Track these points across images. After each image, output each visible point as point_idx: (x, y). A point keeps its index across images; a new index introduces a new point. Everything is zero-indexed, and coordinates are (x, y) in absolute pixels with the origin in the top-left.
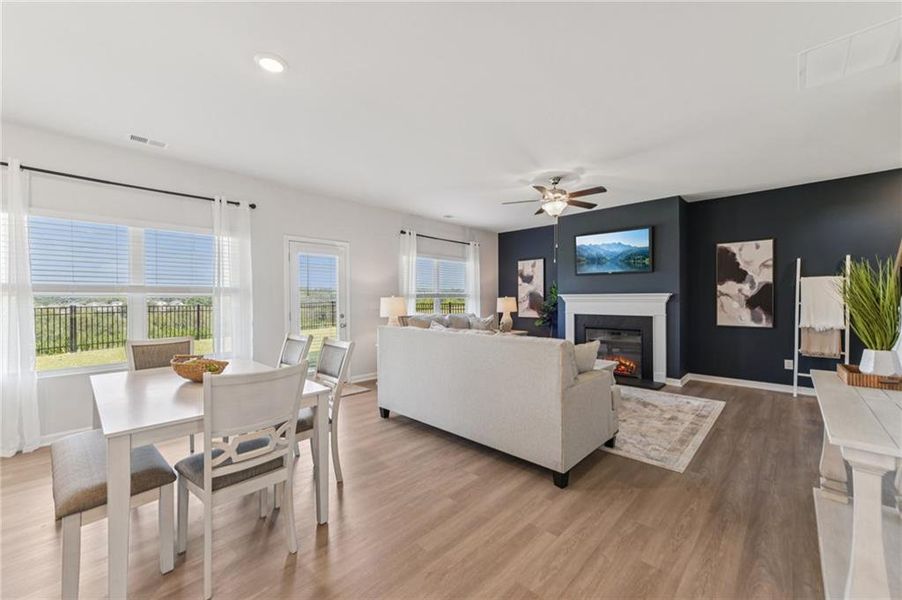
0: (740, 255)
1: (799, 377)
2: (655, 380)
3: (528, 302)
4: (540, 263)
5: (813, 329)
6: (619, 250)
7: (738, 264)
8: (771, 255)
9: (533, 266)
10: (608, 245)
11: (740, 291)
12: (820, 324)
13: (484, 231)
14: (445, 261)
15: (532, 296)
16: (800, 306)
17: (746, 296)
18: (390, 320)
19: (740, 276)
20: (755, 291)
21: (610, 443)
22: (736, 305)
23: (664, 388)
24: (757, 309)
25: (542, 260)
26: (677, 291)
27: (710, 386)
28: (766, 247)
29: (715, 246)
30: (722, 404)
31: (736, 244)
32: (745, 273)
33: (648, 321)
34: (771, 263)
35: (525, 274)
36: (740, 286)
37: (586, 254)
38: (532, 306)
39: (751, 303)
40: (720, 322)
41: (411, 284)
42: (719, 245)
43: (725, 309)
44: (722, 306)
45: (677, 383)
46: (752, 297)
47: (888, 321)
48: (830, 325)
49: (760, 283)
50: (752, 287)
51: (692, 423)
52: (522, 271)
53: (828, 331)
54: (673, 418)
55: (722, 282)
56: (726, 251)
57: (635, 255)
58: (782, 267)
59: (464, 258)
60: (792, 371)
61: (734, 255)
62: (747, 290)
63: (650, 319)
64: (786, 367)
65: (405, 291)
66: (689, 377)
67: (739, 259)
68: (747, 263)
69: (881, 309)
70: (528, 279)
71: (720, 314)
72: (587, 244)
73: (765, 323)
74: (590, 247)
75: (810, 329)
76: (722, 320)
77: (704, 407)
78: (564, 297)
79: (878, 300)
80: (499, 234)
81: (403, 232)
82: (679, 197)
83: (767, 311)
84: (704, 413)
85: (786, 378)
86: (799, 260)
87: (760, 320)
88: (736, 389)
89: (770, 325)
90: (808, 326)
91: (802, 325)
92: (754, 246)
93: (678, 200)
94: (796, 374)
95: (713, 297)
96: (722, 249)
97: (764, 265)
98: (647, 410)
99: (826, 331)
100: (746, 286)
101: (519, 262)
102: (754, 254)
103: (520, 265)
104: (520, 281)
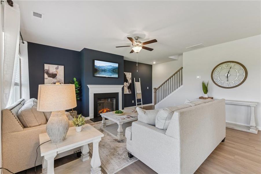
0: (127, 76)
4: (62, 68)
5: (138, 93)
6: (111, 67)
7: (126, 78)
8: (131, 77)
10: (108, 66)
22: (126, 88)
28: (131, 74)
32: (128, 80)
35: (50, 72)
36: (127, 83)
37: (101, 69)
39: (129, 88)
40: (124, 93)
49: (130, 83)
52: (48, 70)
56: (125, 74)
63: (118, 93)
73: (130, 93)
78: (89, 86)
86: (134, 78)
93: (123, 57)
94: (137, 103)
100: (128, 84)
101: (45, 64)
102: (129, 75)
103: (47, 67)
104: (46, 76)
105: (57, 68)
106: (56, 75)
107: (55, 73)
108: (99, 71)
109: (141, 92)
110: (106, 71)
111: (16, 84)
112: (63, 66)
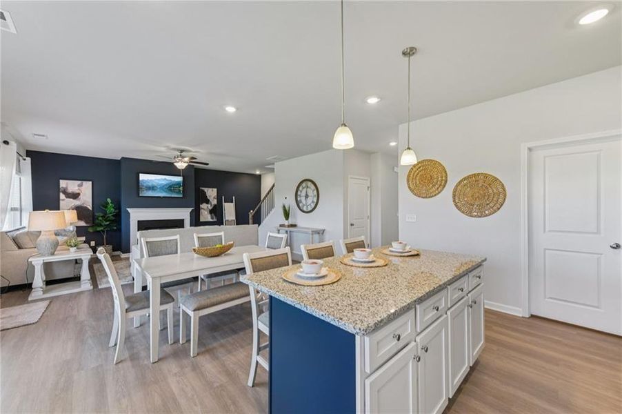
4: (88, 184)
6: (165, 182)
7: (207, 196)
8: (216, 194)
10: (158, 180)
11: (207, 207)
15: (79, 208)
16: (225, 213)
17: (209, 209)
19: (207, 202)
20: (212, 207)
22: (206, 213)
24: (212, 214)
26: (193, 208)
28: (215, 190)
29: (199, 188)
31: (206, 188)
32: (209, 200)
33: (182, 221)
34: (216, 197)
35: (69, 191)
36: (207, 205)
37: (145, 185)
38: (80, 217)
39: (211, 212)
40: (201, 220)
42: (201, 188)
44: (202, 213)
46: (211, 209)
49: (213, 204)
52: (65, 188)
53: (232, 220)
55: (202, 203)
56: (203, 191)
57: (175, 185)
58: (219, 199)
61: (205, 193)
62: (210, 207)
67: (207, 194)
68: (209, 196)
70: (74, 196)
71: (201, 217)
72: (146, 179)
73: (215, 219)
74: (147, 181)
80: (28, 151)
83: (215, 215)
86: (223, 196)
87: (213, 218)
90: (227, 219)
92: (211, 190)
95: (199, 209)
96: (201, 190)
97: (214, 198)
100: (209, 206)
101: (61, 181)
102: (211, 193)
103: (63, 183)
104: (62, 196)
105: (80, 186)
106: (79, 194)
107: (78, 192)
109: (234, 218)
111: (13, 209)
112: (91, 183)
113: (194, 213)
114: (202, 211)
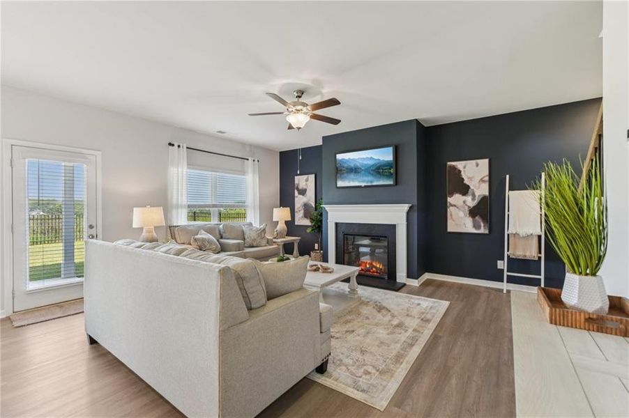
0: (464, 171)
1: (508, 276)
2: (398, 281)
3: (303, 211)
4: (312, 177)
5: (518, 234)
6: (371, 163)
7: (463, 179)
8: (486, 172)
9: (307, 180)
10: (364, 159)
11: (464, 202)
12: (523, 231)
13: (266, 150)
14: (223, 174)
15: (306, 206)
16: (508, 215)
17: (469, 207)
18: (144, 230)
19: (465, 190)
20: (476, 202)
21: (321, 369)
22: (461, 214)
23: (403, 289)
24: (477, 218)
25: (314, 175)
26: (415, 203)
27: (441, 285)
28: (484, 163)
29: (446, 164)
30: (446, 304)
31: (461, 162)
32: (468, 187)
33: (392, 228)
34: (487, 178)
35: (300, 187)
36: (464, 198)
37: (346, 165)
38: (306, 216)
39: (473, 212)
40: (450, 229)
41: (180, 195)
42: (449, 163)
43: (454, 217)
44: (451, 215)
45: (415, 283)
46: (474, 207)
47: (593, 238)
48: (530, 231)
49: (479, 196)
50: (473, 199)
51: (415, 330)
52: (298, 185)
54: (399, 325)
55: (451, 194)
56: (454, 168)
58: (495, 182)
59: (243, 172)
60: (503, 270)
61: (460, 171)
62: (470, 202)
63: (394, 226)
64: (499, 267)
65: (175, 202)
66: (427, 276)
67: (464, 176)
68: (470, 178)
69: (585, 223)
70: (303, 192)
71: (450, 222)
73: (483, 230)
74: (348, 161)
75: (516, 235)
76: (451, 227)
77: (431, 308)
78: (327, 207)
79: (581, 211)
80: (280, 153)
81: (171, 144)
82: (416, 120)
83: (484, 219)
84: (429, 316)
85: (498, 277)
86: (508, 176)
87: (479, 228)
88: (461, 287)
89: (487, 232)
90: (514, 233)
91: (510, 232)
92: (475, 164)
93: (415, 122)
94: (506, 273)
95: (444, 207)
96: (450, 166)
97: (482, 180)
98: (379, 316)
99: (528, 236)
100: (469, 199)
102: (475, 171)
103: (297, 180)
104: (296, 193)
106: (306, 190)
107: (305, 187)
108: (341, 170)
110: (360, 170)
113: (415, 215)
114: (451, 210)
